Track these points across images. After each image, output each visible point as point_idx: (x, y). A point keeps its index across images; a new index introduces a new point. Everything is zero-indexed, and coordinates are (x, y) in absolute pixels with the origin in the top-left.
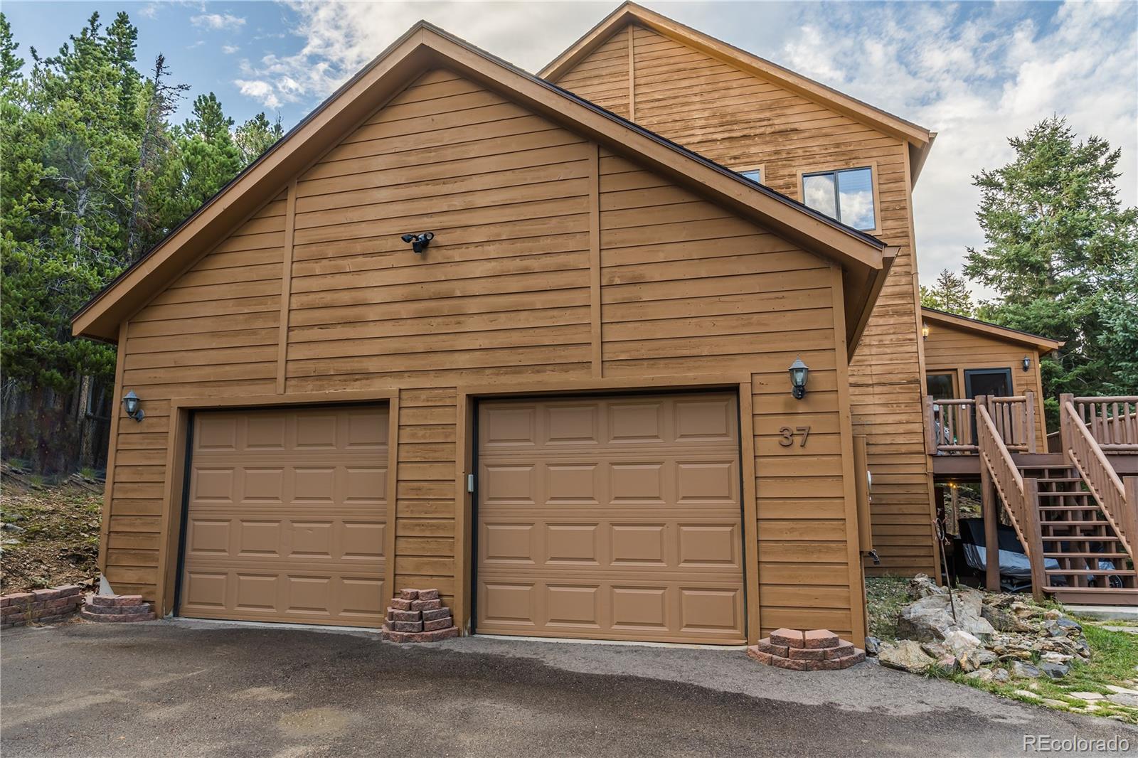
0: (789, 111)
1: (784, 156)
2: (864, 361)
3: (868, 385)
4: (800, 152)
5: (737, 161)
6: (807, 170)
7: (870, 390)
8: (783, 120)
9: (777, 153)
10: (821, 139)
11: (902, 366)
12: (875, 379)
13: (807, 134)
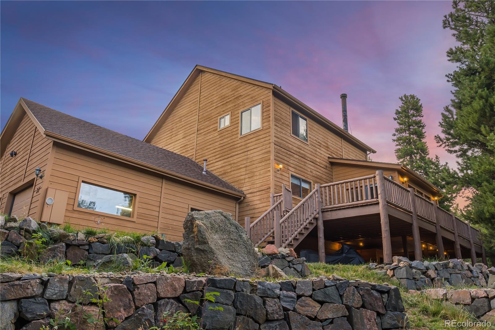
0: (239, 89)
1: (237, 106)
2: (255, 182)
3: (255, 192)
4: (241, 104)
5: (224, 112)
6: (242, 110)
7: (255, 194)
8: (238, 93)
9: (235, 106)
10: (247, 97)
11: (266, 182)
12: (257, 190)
13: (244, 96)
